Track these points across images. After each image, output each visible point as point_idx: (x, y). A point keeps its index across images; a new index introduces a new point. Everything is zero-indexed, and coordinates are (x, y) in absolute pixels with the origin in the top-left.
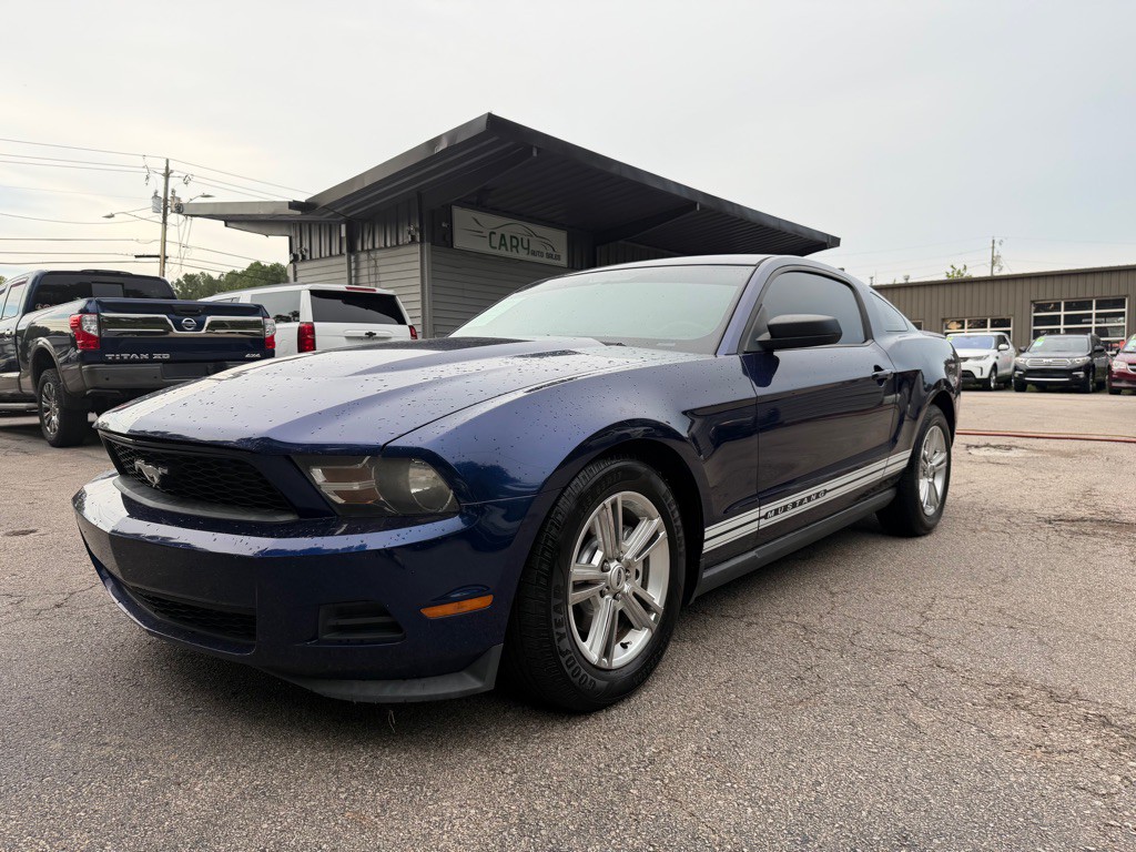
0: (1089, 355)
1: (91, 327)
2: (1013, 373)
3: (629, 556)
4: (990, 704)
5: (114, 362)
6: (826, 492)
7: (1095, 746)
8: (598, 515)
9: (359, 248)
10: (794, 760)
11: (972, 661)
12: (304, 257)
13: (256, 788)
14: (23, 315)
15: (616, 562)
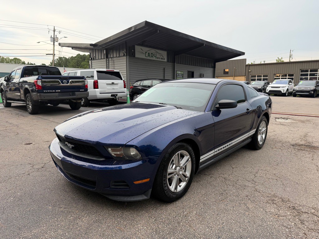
0: (315, 87)
1: (40, 83)
2: (293, 91)
3: (181, 165)
4: (267, 202)
5: (46, 93)
6: (232, 143)
7: (290, 215)
8: (174, 157)
9: (109, 57)
10: (218, 217)
11: (265, 190)
12: (94, 59)
13: (97, 220)
14: (21, 78)
15: (178, 167)
